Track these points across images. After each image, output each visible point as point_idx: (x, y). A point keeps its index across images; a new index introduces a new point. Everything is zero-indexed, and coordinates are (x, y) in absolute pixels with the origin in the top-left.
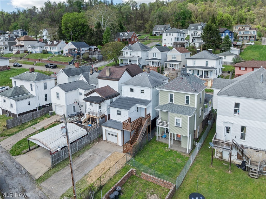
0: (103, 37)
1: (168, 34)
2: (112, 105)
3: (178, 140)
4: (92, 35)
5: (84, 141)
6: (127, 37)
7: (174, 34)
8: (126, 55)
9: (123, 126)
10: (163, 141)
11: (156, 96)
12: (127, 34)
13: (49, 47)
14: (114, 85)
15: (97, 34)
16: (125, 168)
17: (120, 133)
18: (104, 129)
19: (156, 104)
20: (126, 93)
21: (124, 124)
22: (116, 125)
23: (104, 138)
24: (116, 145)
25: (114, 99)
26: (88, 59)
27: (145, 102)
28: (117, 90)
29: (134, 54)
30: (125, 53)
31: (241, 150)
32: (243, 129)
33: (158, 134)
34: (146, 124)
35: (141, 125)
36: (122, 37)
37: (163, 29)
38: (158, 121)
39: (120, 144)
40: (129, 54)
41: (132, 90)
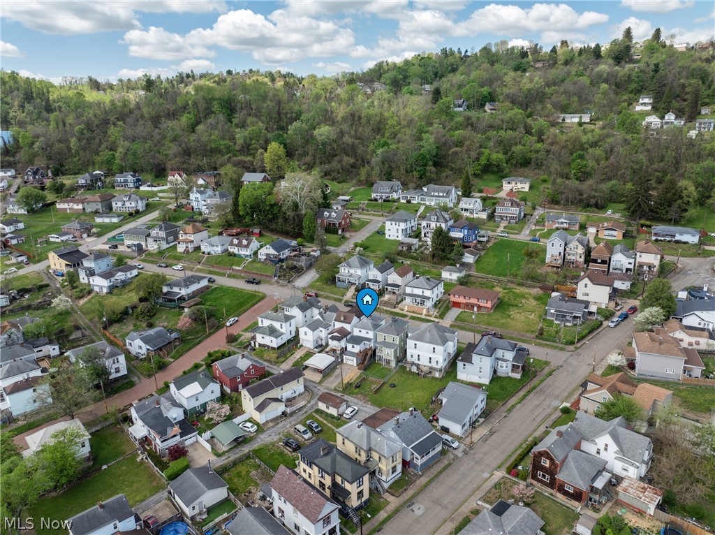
0: (304, 225)
1: (394, 223)
2: (348, 341)
3: (388, 362)
4: (286, 220)
5: (334, 364)
6: (335, 218)
7: (401, 224)
8: (343, 271)
9: (356, 355)
10: (380, 362)
11: (376, 336)
12: (335, 215)
13: (236, 248)
14: (348, 327)
15: (294, 219)
16: (360, 376)
17: (355, 359)
18: (344, 356)
19: (376, 341)
20: (356, 332)
21: (357, 353)
22: (352, 354)
23: (344, 362)
24: (353, 366)
25: (348, 337)
26: (294, 268)
27: (369, 340)
28: (350, 330)
29: (352, 271)
30: (343, 269)
31: (418, 366)
32: (419, 356)
33: (377, 358)
34: (370, 353)
35: (367, 354)
36: (328, 218)
37: (388, 191)
38: (377, 351)
39: (355, 365)
40: (346, 271)
41: (360, 331)
